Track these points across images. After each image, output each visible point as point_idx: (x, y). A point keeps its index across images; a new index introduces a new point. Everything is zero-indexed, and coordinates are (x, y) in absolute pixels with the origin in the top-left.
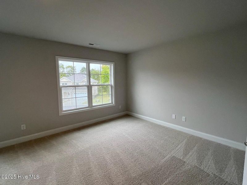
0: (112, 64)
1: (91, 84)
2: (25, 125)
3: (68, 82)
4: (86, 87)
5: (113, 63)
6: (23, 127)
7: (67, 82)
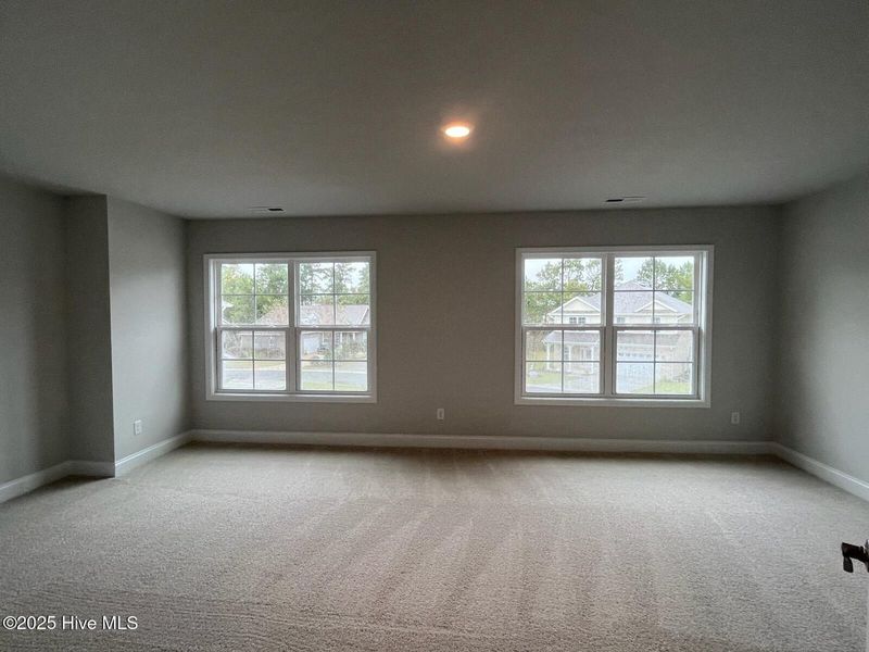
0: (705, 253)
1: (615, 322)
2: (443, 410)
3: (591, 312)
4: (598, 332)
5: (707, 246)
6: (440, 414)
7: (587, 312)
